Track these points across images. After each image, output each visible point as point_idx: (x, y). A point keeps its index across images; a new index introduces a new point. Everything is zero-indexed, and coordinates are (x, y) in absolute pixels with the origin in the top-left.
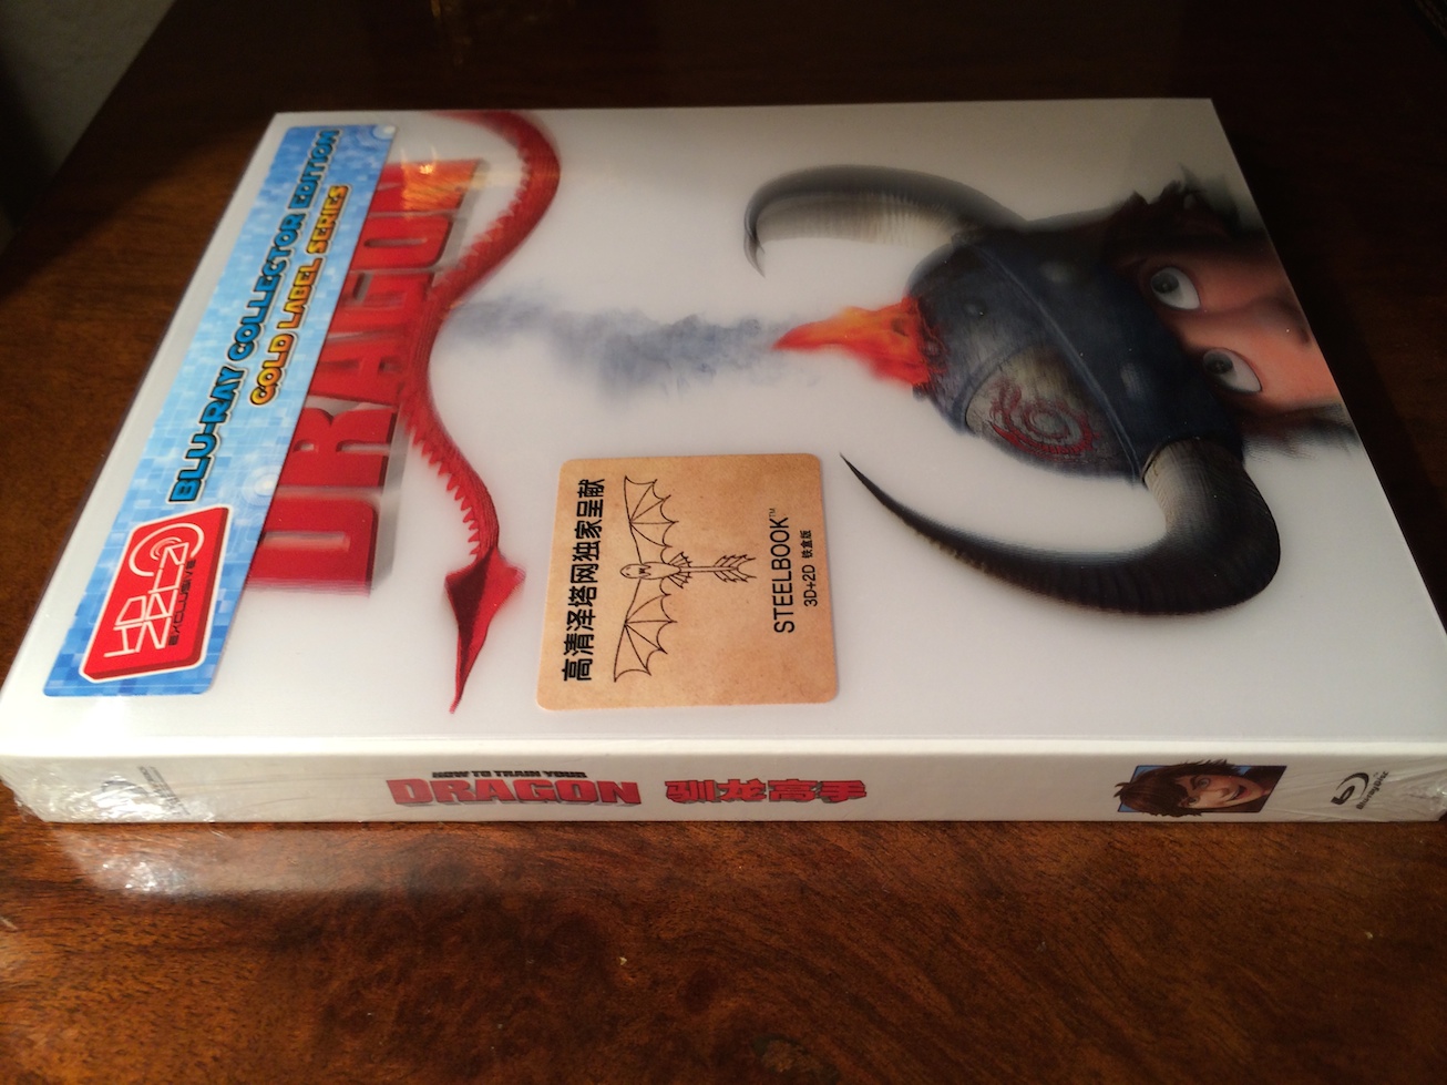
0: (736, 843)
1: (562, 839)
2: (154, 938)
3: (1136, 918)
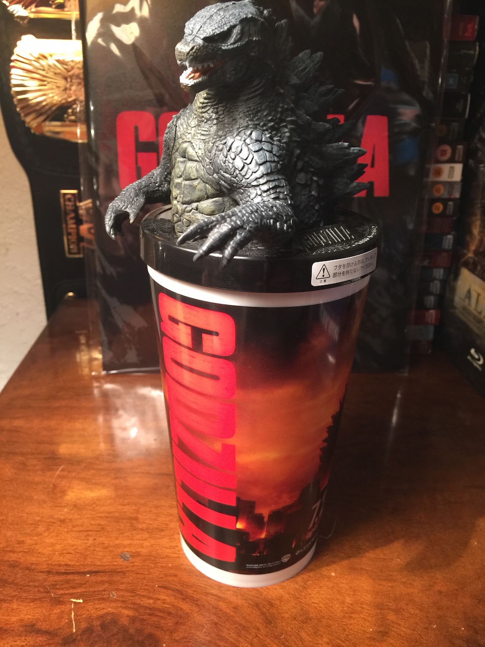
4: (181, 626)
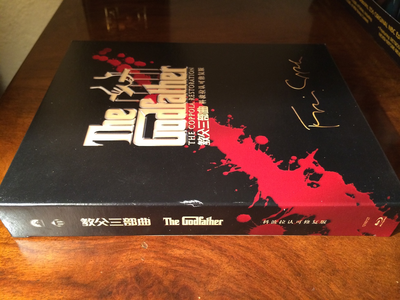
0: (227, 263)
1: (178, 264)
2: (63, 296)
3: (337, 280)
4: (213, 277)
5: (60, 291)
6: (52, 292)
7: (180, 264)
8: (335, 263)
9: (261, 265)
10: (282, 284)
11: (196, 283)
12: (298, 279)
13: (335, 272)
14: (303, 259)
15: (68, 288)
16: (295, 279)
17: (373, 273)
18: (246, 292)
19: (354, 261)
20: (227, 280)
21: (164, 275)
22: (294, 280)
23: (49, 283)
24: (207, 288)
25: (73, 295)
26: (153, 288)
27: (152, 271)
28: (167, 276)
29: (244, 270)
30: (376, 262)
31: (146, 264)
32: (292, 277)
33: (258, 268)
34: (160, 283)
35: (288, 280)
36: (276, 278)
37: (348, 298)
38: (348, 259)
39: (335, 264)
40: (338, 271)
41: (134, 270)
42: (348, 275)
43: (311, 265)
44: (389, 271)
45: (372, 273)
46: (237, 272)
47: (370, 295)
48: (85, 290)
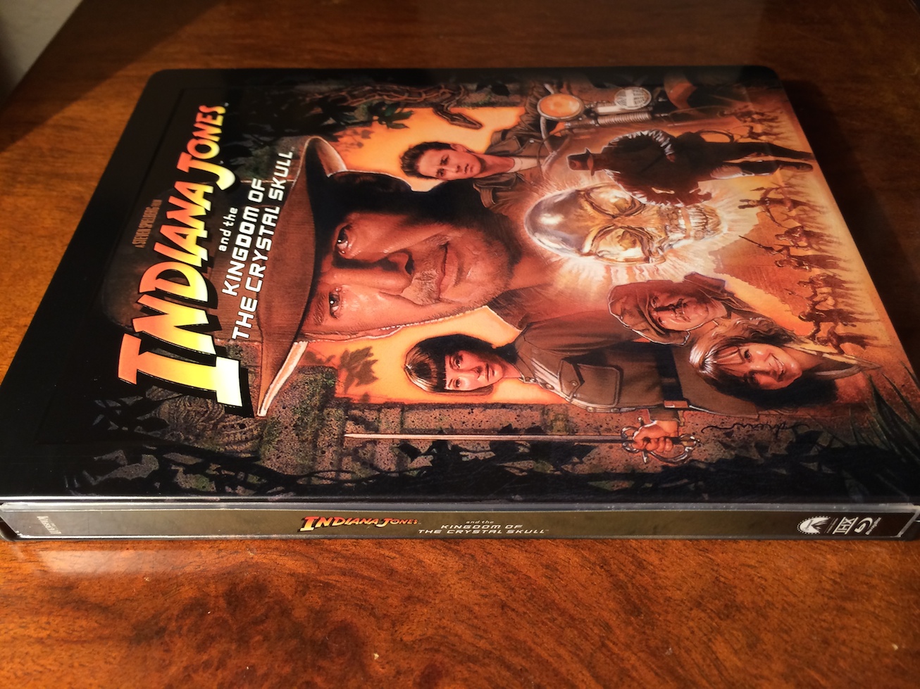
2: (48, 632)
3: (735, 632)
5: (44, 619)
6: (24, 620)
7: (341, 568)
8: (735, 587)
9: (543, 581)
10: (590, 632)
11: (372, 619)
12: (631, 623)
13: (730, 610)
14: (654, 573)
15: (62, 612)
16: (625, 622)
17: (833, 619)
18: (495, 649)
19: (786, 584)
20: (453, 615)
21: (297, 595)
22: (623, 626)
23: (21, 597)
24: (398, 632)
25: (74, 631)
26: (265, 625)
27: (269, 582)
28: (304, 598)
29: (500, 592)
30: (846, 591)
31: (257, 563)
32: (617, 618)
33: (534, 589)
34: (286, 612)
35: (607, 624)
36: (576, 617)
37: (757, 679)
38: (771, 580)
39: (734, 590)
40: (738, 609)
41: (226, 578)
42: (766, 620)
43: (670, 588)
44: (877, 617)
45: (829, 618)
46: (479, 597)
47: (817, 677)
48: (102, 622)
